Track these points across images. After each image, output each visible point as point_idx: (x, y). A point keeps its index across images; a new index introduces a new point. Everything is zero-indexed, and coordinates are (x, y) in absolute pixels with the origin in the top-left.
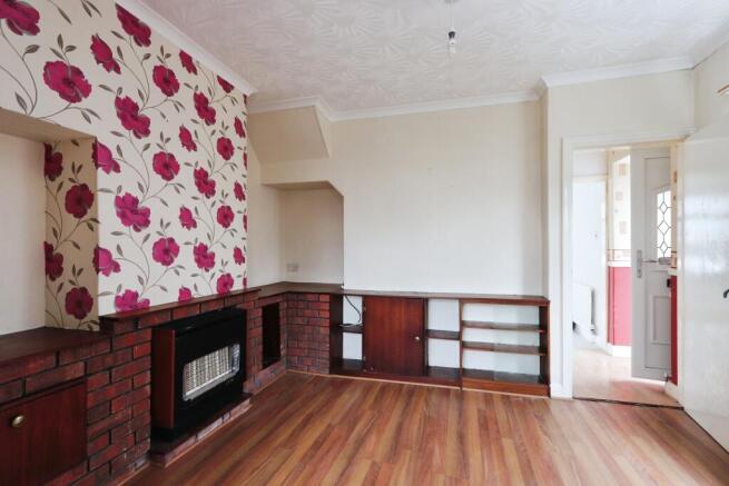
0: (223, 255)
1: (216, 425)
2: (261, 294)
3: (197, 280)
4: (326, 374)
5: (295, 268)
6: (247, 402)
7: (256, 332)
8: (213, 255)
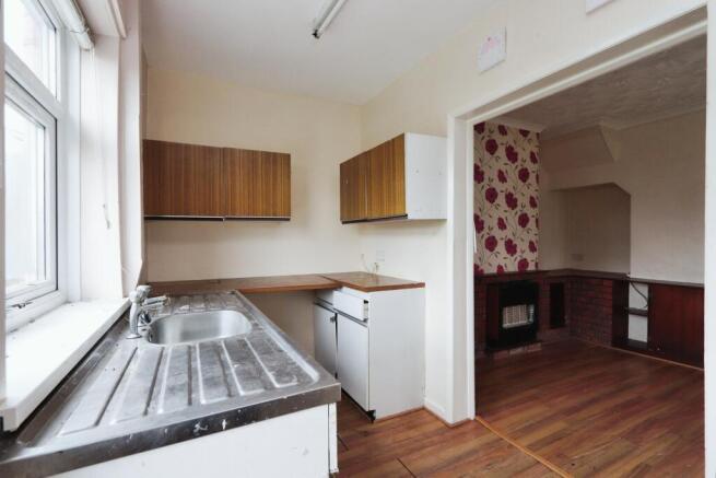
0: (522, 246)
1: (519, 350)
2: (550, 274)
3: (507, 261)
4: (609, 346)
5: (579, 257)
6: (539, 345)
7: (545, 301)
8: (516, 246)
